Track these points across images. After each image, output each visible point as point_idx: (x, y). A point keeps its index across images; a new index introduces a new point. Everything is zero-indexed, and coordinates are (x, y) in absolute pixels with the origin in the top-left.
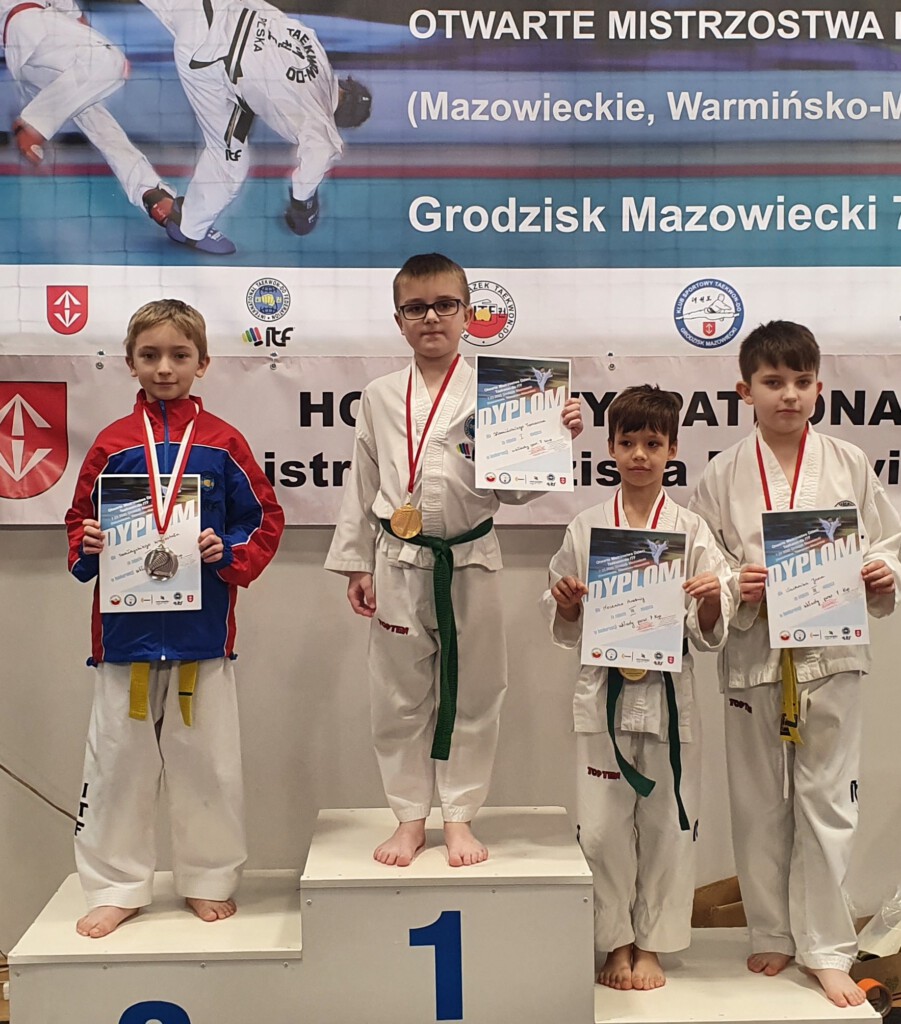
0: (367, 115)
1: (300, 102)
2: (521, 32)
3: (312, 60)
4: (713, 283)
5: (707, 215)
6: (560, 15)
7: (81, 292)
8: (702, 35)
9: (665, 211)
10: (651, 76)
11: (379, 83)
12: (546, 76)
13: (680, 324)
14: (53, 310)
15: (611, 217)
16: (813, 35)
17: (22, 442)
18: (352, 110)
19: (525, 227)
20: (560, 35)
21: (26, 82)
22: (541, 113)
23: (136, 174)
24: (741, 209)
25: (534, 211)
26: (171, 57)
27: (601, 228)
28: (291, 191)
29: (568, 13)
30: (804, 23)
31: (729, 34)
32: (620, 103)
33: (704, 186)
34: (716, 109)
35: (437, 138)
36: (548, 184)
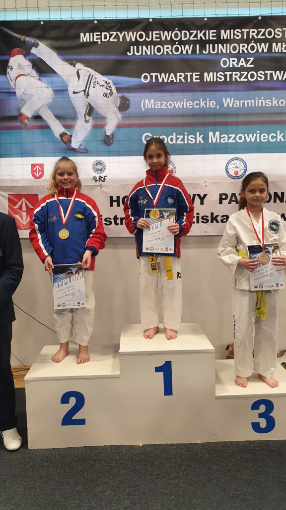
0: (128, 107)
1: (107, 104)
2: (177, 80)
3: (111, 90)
4: (238, 159)
5: (235, 137)
6: (189, 74)
7: (41, 166)
8: (234, 80)
9: (222, 136)
10: (218, 93)
12: (185, 94)
13: (227, 172)
14: (33, 171)
15: (205, 138)
16: (268, 79)
17: (25, 213)
18: (124, 106)
19: (178, 142)
20: (189, 80)
21: (22, 100)
22: (183, 106)
23: (57, 128)
24: (246, 135)
25: (181, 137)
26: (67, 90)
27: (202, 142)
28: (105, 132)
29: (191, 73)
30: (266, 75)
31: (242, 79)
32: (208, 102)
33: (233, 128)
34: (238, 103)
35: (151, 114)
36: (186, 128)
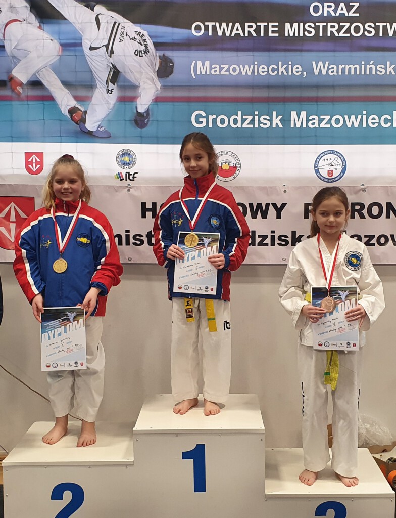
0: (172, 72)
1: (140, 66)
2: (244, 33)
3: (146, 46)
4: (333, 152)
5: (330, 120)
6: (262, 25)
7: (40, 155)
8: (329, 34)
9: (310, 118)
10: (305, 54)
11: (177, 57)
12: (256, 53)
13: (317, 171)
14: (28, 163)
15: (286, 121)
16: (381, 34)
17: (15, 224)
18: (165, 70)
19: (245, 125)
20: (262, 34)
21: (14, 57)
22: (253, 71)
23: (65, 100)
24: (346, 117)
25: (250, 118)
26: (81, 45)
27: (281, 126)
28: (137, 108)
29: (266, 24)
30: (377, 29)
31: (341, 34)
32: (290, 67)
33: (329, 106)
34: (335, 70)
35: (205, 83)
36: (256, 105)
